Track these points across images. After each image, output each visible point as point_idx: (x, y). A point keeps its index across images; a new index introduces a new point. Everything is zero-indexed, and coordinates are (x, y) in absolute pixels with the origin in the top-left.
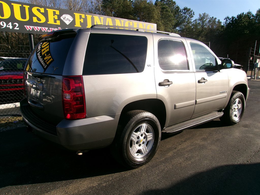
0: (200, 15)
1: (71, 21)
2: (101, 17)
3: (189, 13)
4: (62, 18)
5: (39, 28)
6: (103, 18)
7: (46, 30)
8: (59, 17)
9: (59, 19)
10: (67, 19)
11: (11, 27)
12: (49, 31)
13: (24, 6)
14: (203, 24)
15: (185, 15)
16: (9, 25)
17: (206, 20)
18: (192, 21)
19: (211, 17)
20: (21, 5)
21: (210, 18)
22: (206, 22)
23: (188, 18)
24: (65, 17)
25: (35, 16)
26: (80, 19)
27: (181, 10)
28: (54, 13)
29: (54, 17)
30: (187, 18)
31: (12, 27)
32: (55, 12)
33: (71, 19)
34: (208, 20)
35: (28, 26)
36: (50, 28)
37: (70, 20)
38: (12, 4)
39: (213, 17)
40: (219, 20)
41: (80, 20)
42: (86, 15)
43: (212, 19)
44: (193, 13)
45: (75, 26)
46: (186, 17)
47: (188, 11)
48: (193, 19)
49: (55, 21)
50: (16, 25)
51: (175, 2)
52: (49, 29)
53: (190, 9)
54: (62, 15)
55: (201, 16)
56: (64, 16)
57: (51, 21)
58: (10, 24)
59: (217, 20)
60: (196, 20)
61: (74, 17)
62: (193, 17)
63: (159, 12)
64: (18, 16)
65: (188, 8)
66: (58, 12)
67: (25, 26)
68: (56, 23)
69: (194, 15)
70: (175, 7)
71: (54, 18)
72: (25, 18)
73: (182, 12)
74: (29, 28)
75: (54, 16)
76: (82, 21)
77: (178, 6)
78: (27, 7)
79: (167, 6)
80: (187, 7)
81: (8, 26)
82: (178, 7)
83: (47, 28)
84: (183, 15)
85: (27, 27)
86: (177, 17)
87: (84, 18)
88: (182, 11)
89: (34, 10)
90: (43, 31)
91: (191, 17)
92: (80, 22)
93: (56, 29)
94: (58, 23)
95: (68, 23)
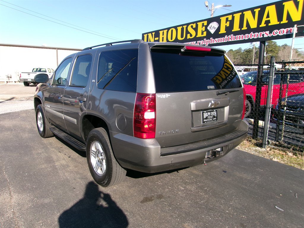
1: (216, 29)
2: (255, 10)
4: (208, 28)
6: (259, 9)
7: (194, 44)
8: (206, 27)
9: (206, 30)
10: (212, 28)
13: (184, 27)
20: (182, 27)
25: (189, 33)
26: (226, 23)
28: (203, 25)
32: (204, 23)
33: (217, 26)
37: (215, 28)
38: (178, 28)
41: (226, 24)
42: (234, 15)
45: (220, 33)
49: (202, 33)
52: (196, 43)
54: (209, 25)
56: (211, 25)
57: (199, 35)
61: (220, 22)
64: (179, 37)
71: (202, 30)
72: (183, 37)
76: (228, 24)
87: (231, 19)
89: (189, 27)
92: (226, 26)
93: (202, 41)
94: (205, 34)
95: (212, 31)
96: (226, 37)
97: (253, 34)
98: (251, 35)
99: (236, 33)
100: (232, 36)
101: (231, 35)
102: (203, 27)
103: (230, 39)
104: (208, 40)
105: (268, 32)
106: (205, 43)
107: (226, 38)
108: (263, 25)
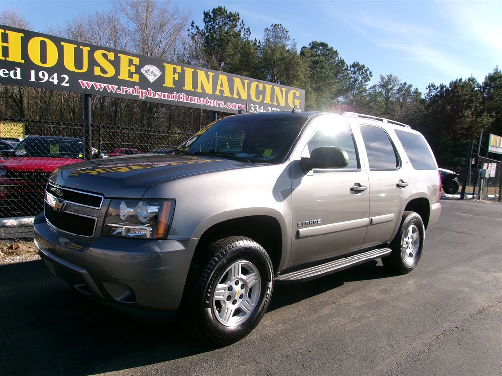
0: (382, 78)
1: (157, 77)
2: (209, 73)
3: (363, 73)
4: (143, 71)
5: (103, 85)
6: (213, 74)
7: (114, 90)
8: (138, 68)
9: (138, 71)
10: (151, 74)
11: (56, 82)
12: (118, 91)
13: (82, 47)
14: (388, 94)
15: (354, 76)
16: (53, 79)
17: (392, 88)
18: (367, 88)
19: (403, 83)
20: (76, 46)
21: (401, 84)
22: (393, 92)
23: (360, 81)
24: (149, 69)
25: (98, 65)
26: (174, 74)
27: (348, 67)
28: (131, 62)
29: (130, 68)
30: (357, 82)
31: (58, 81)
32: (132, 60)
33: (158, 74)
34: (397, 88)
35: (84, 82)
36: (121, 87)
37: (155, 75)
38: (62, 43)
39: (405, 83)
40: (417, 89)
41: (174, 76)
42: (185, 68)
43: (405, 87)
44: (370, 73)
45: (164, 85)
46: (356, 80)
47: (360, 69)
48: (369, 85)
49: (131, 75)
50: (64, 79)
51: (336, 52)
52: (119, 88)
53: (363, 66)
54: (143, 66)
55: (385, 81)
56: (146, 67)
57: (124, 76)
58: (55, 75)
59: (413, 89)
60: (374, 86)
61: (163, 69)
62: (369, 80)
63: (308, 68)
64: (69, 63)
65: (361, 63)
66: (136, 61)
67: (80, 81)
68: (133, 78)
69: (371, 76)
70: (337, 61)
71: (130, 70)
72: (81, 67)
73: (349, 71)
74: (86, 84)
75: (130, 66)
76: (177, 78)
77: (342, 59)
78: (86, 50)
79: (322, 58)
80: (358, 63)
81: (50, 80)
82: (342, 62)
83: (115, 87)
84: (351, 75)
85: (82, 83)
86: (340, 80)
87: (181, 72)
88: (350, 68)
89: (98, 55)
90: (109, 91)
91: (365, 81)
92: (174, 78)
93: (131, 88)
94: (136, 78)
95: (152, 79)
96: (175, 94)
97: (209, 100)
98: (207, 100)
99: (188, 93)
100: (184, 95)
101: (182, 94)
102: (131, 66)
103: (181, 98)
104: (144, 91)
105: (223, 103)
106: (138, 94)
107: (175, 96)
108: (217, 93)
